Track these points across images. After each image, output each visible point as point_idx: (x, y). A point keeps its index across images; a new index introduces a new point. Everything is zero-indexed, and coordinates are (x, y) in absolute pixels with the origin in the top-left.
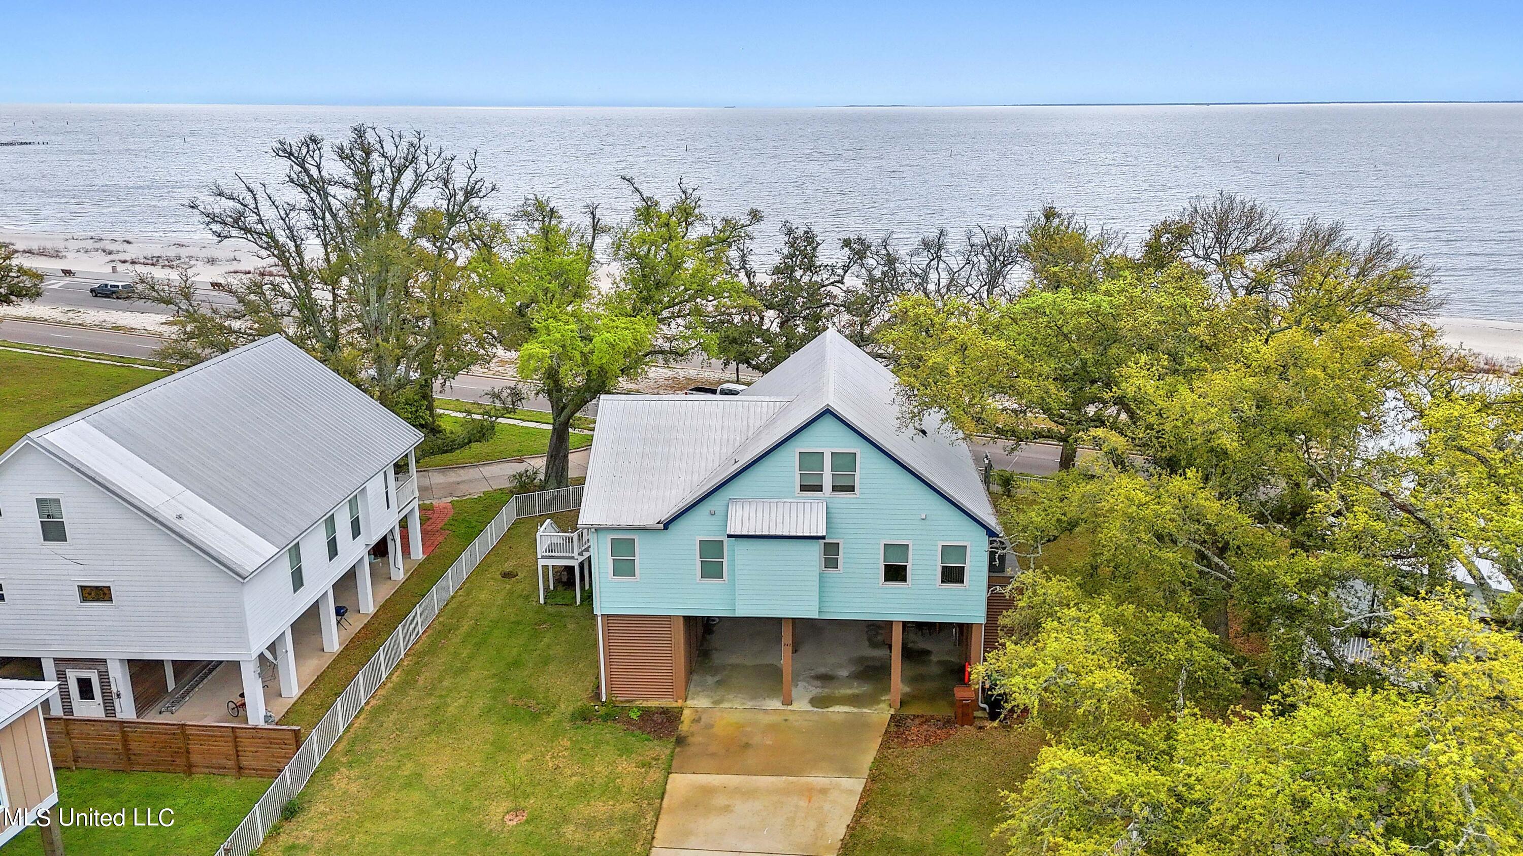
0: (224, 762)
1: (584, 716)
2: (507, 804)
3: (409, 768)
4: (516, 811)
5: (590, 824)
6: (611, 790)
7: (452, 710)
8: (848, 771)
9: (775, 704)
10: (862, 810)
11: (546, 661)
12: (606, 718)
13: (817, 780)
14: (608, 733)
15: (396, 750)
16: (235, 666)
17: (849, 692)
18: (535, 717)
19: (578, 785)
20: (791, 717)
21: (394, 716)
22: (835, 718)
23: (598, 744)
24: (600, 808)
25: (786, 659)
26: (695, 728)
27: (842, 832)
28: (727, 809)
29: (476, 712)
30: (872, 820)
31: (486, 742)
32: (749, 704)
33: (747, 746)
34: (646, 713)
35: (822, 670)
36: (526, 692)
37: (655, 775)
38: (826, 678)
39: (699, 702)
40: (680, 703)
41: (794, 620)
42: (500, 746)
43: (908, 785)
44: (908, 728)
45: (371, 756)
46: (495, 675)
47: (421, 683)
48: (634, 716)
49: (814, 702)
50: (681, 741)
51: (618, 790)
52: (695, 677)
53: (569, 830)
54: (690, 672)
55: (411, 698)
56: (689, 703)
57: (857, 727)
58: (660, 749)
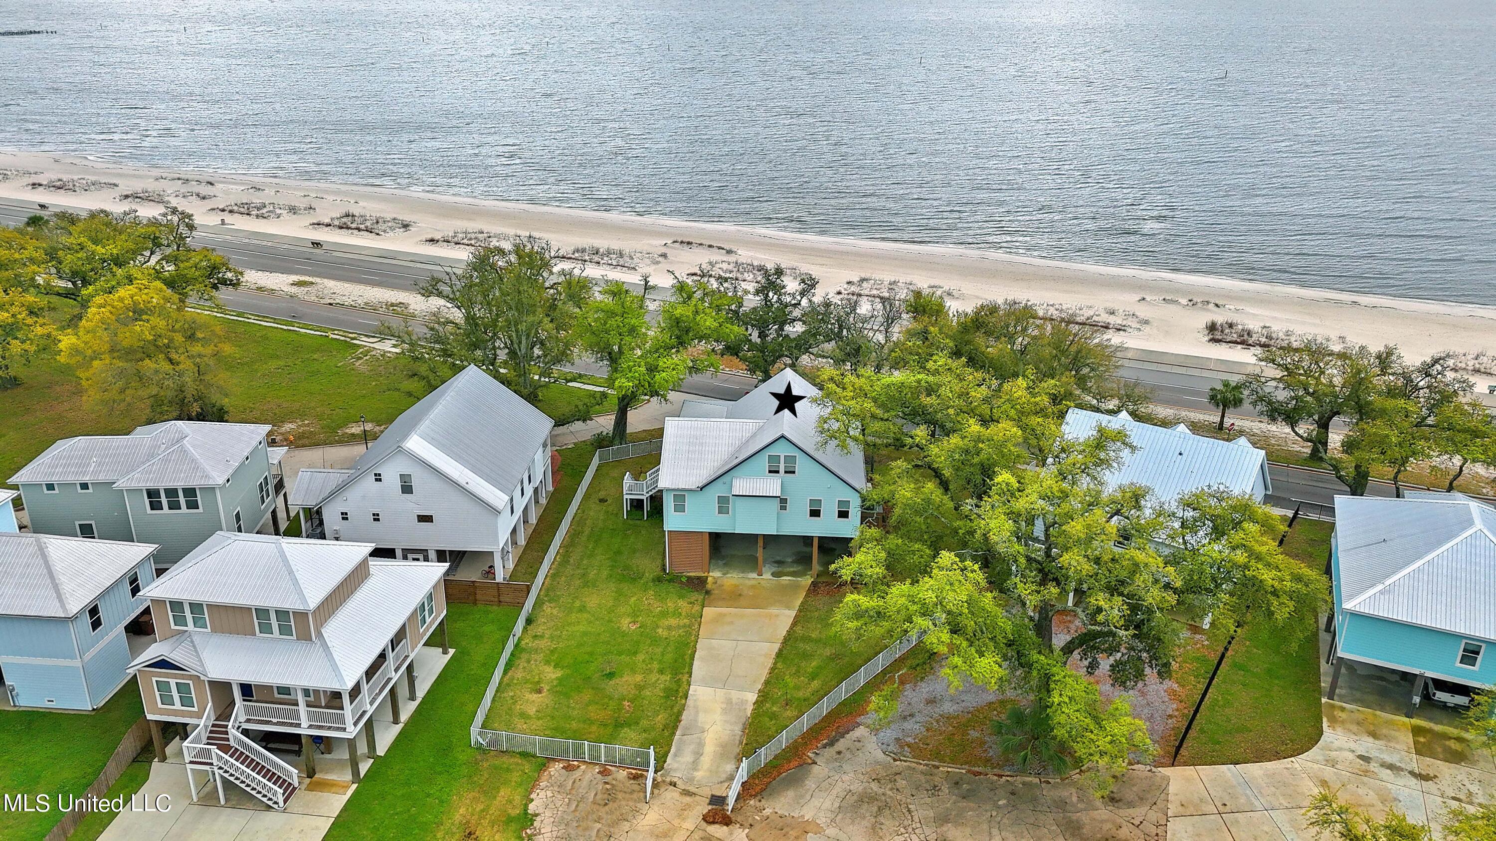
0: (493, 599)
1: (658, 580)
2: (629, 620)
3: (577, 604)
4: (634, 622)
5: (669, 628)
6: (677, 614)
7: (591, 576)
8: (788, 608)
9: (754, 575)
10: (794, 624)
11: (634, 552)
12: (670, 581)
13: (774, 611)
14: (671, 587)
15: (570, 595)
16: (491, 554)
17: (792, 569)
18: (634, 580)
19: (661, 612)
20: (762, 582)
21: (563, 579)
22: (783, 582)
23: (668, 593)
24: (673, 621)
25: (760, 553)
26: (714, 586)
27: (785, 633)
28: (732, 623)
29: (604, 577)
30: (798, 629)
31: (613, 592)
32: (741, 575)
33: (740, 595)
34: (690, 579)
35: (778, 558)
36: (627, 568)
37: (697, 608)
38: (779, 563)
39: (715, 574)
40: (706, 574)
41: (764, 535)
42: (619, 592)
43: (816, 614)
44: (819, 588)
45: (559, 597)
46: (608, 559)
47: (572, 561)
48: (684, 580)
49: (773, 574)
50: (708, 592)
51: (680, 614)
52: (713, 561)
53: (660, 630)
54: (711, 558)
55: (569, 570)
56: (711, 574)
57: (795, 587)
58: (697, 596)
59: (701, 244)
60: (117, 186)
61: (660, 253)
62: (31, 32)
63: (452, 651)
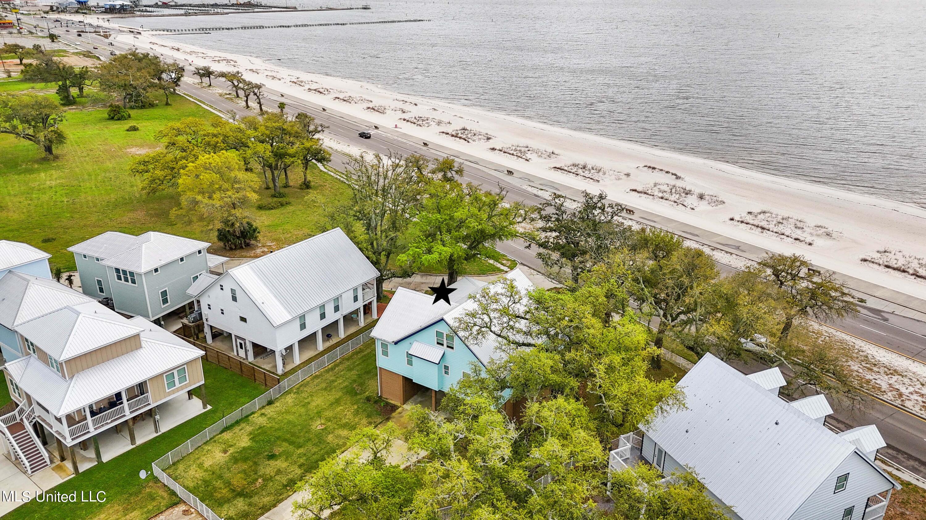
1: (368, 399)
4: (324, 425)
5: (338, 436)
6: (353, 428)
7: (336, 383)
12: (375, 402)
14: (371, 407)
15: (310, 392)
19: (346, 423)
23: (364, 410)
24: (344, 432)
26: (397, 415)
29: (342, 386)
31: (335, 399)
34: (387, 405)
39: (407, 406)
40: (400, 405)
42: (338, 400)
45: (303, 392)
46: (358, 374)
48: (382, 404)
50: (388, 418)
52: (415, 397)
53: (331, 436)
56: (404, 406)
58: (379, 419)
59: (662, 170)
60: (371, 102)
61: (625, 173)
62: (420, 21)
63: (209, 407)
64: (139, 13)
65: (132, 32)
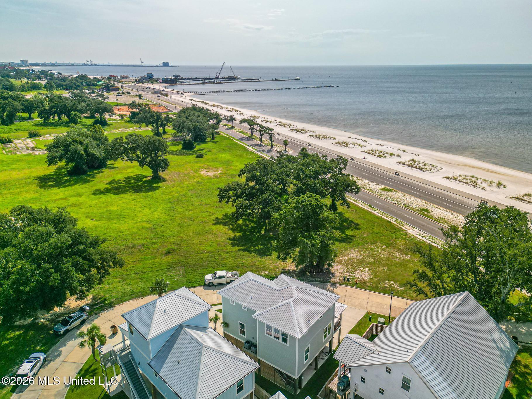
64: (179, 83)
65: (179, 93)
